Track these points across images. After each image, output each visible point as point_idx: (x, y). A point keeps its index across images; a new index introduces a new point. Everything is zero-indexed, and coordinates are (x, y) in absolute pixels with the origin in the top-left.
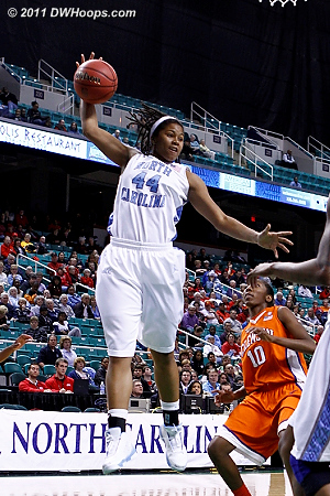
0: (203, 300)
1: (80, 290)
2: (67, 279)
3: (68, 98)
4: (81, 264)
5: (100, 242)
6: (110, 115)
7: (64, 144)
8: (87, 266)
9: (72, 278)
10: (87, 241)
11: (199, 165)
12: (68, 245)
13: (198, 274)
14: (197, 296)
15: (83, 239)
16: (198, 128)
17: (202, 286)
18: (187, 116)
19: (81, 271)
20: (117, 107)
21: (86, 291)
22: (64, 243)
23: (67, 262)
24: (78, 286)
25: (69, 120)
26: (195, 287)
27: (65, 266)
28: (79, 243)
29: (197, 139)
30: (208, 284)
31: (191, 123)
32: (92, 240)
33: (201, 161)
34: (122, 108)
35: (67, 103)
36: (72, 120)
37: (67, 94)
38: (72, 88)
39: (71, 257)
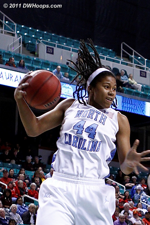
0: (132, 209)
1: (28, 201)
2: (16, 192)
3: (17, 39)
4: (28, 179)
5: (44, 160)
6: (53, 53)
7: (14, 78)
8: (33, 181)
9: (21, 191)
10: (33, 160)
11: (127, 96)
12: (17, 163)
13: (127, 188)
14: (127, 206)
15: (30, 158)
16: (127, 64)
17: (131, 197)
18: (118, 54)
19: (28, 185)
20: (58, 47)
21: (33, 201)
22: (14, 162)
23: (16, 177)
24: (25, 198)
25: (18, 57)
26: (124, 199)
27: (14, 181)
28: (26, 161)
29: (126, 74)
30: (136, 196)
31: (122, 60)
32: (37, 159)
33: (129, 92)
34: (63, 48)
35: (16, 43)
36: (21, 57)
37: (16, 35)
38: (20, 31)
39: (20, 173)
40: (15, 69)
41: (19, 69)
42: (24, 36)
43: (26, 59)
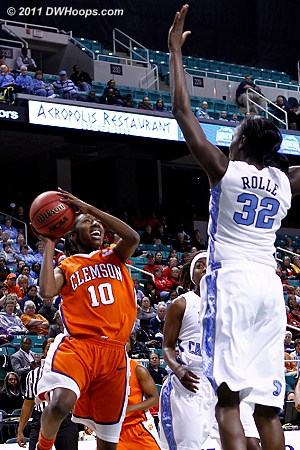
3: (150, 70)
4: (182, 263)
6: (202, 86)
7: (151, 126)
18: (294, 78)
20: (209, 75)
22: (160, 241)
23: (165, 262)
25: (154, 96)
31: (299, 85)
34: (216, 76)
35: (150, 76)
36: (158, 96)
37: (149, 66)
38: (154, 59)
39: (170, 257)
40: (152, 112)
41: (157, 113)
42: (160, 66)
43: (166, 97)
